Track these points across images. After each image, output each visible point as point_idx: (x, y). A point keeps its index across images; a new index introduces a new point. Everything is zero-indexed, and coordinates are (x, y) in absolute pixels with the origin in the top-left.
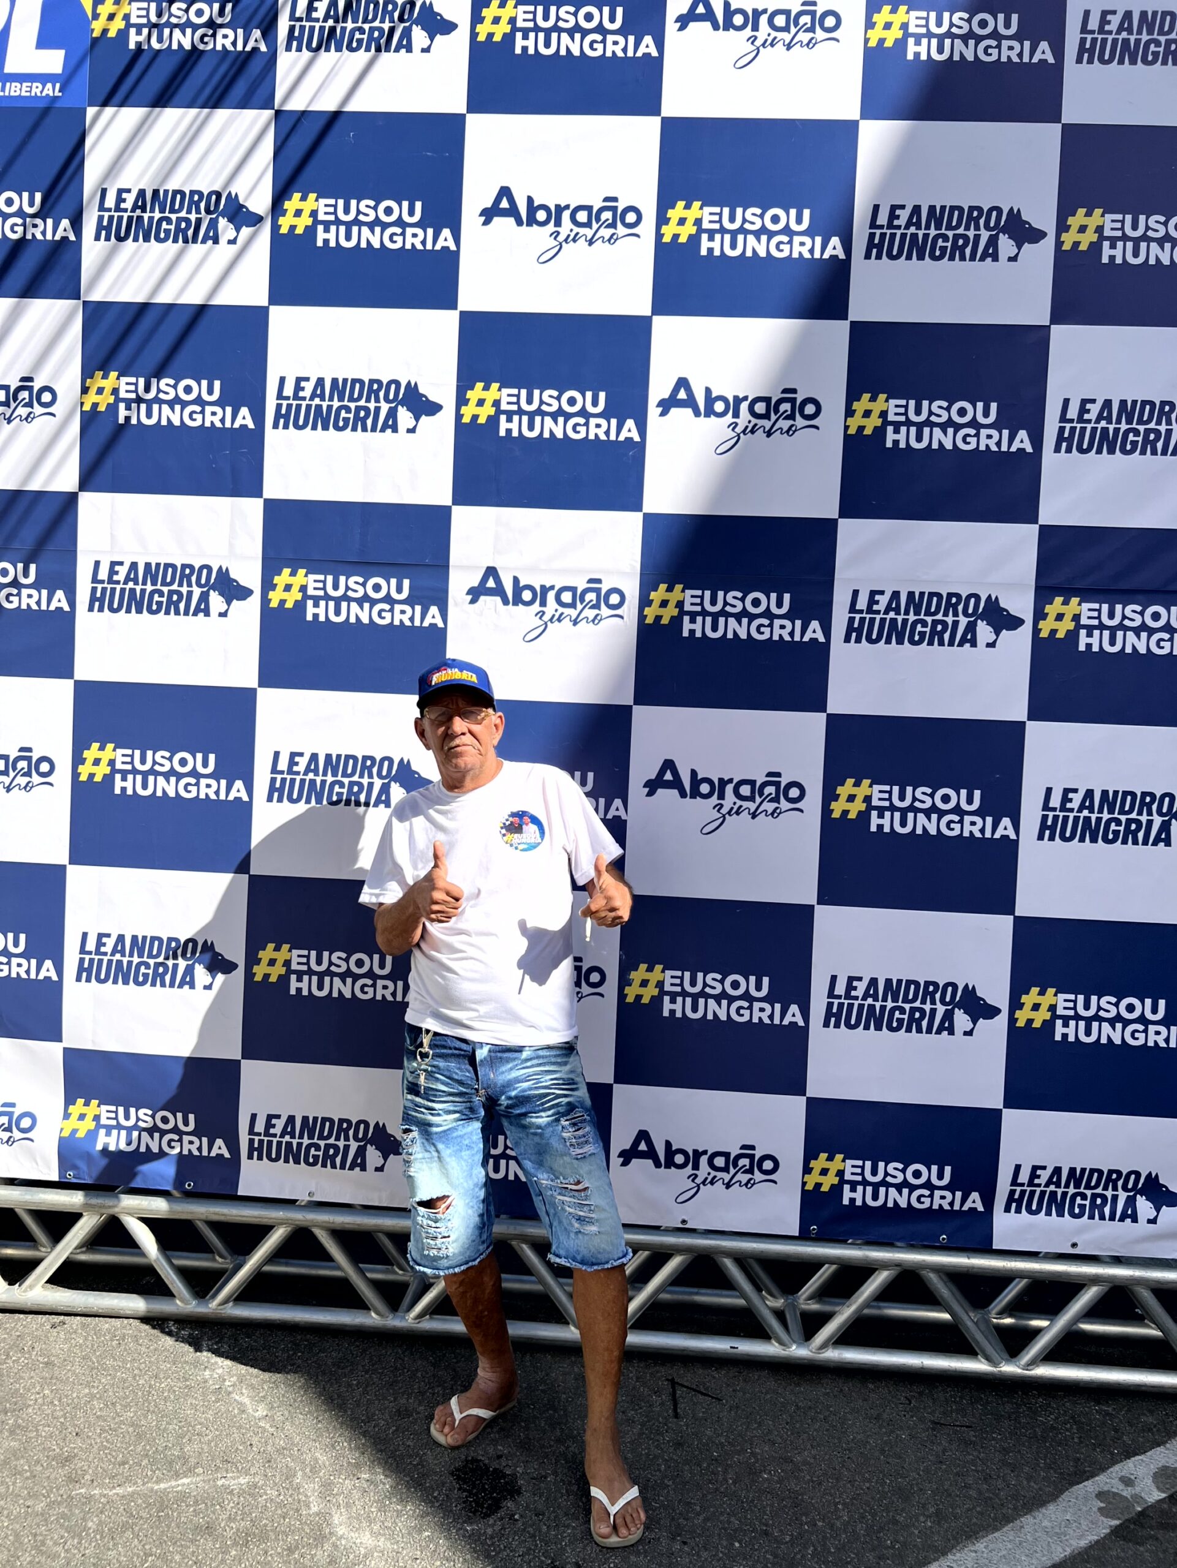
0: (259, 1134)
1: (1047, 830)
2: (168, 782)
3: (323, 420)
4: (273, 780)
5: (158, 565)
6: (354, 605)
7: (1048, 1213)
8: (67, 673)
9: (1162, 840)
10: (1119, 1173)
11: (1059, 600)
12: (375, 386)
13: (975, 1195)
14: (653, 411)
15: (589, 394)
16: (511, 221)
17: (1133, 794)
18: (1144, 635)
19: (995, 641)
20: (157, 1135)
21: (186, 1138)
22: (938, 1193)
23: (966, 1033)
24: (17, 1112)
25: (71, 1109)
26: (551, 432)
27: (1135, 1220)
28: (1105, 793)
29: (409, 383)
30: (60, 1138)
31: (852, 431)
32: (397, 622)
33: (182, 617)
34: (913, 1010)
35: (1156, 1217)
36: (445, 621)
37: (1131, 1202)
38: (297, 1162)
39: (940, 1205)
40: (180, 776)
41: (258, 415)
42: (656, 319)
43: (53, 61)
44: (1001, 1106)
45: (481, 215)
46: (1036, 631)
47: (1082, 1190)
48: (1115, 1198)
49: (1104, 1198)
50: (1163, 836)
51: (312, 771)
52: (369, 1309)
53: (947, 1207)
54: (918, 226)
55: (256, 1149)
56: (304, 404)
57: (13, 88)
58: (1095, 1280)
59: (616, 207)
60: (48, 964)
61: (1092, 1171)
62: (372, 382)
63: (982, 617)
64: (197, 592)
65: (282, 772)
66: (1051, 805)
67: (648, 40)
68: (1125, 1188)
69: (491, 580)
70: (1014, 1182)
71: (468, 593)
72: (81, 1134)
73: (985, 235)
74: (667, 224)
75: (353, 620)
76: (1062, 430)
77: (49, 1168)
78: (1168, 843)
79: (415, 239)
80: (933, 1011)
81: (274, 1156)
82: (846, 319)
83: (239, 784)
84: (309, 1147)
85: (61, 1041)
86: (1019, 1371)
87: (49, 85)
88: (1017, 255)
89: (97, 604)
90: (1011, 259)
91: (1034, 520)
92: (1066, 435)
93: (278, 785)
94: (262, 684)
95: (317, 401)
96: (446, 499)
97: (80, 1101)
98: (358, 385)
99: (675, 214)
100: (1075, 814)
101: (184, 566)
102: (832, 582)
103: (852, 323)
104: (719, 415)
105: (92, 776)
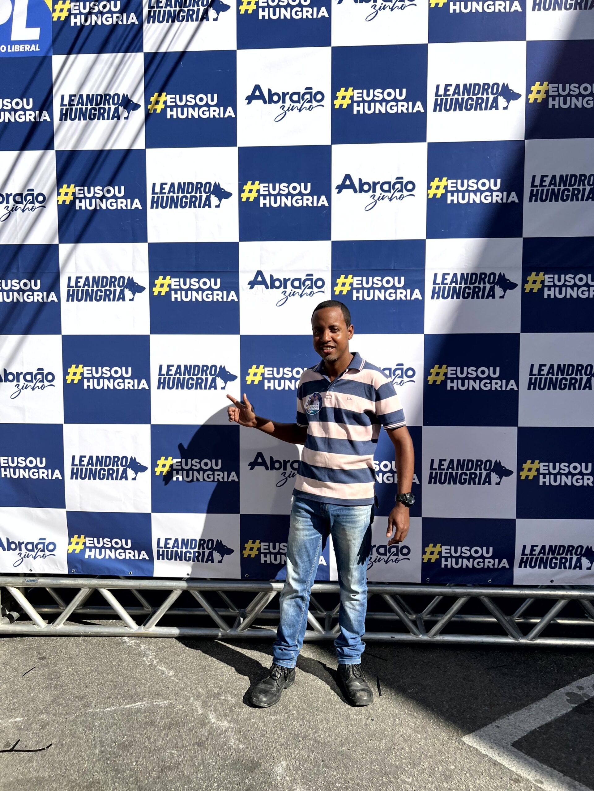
0: (162, 548)
1: (532, 385)
2: (110, 382)
3: (175, 203)
4: (160, 379)
5: (99, 277)
6: (194, 292)
7: (540, 567)
8: (58, 331)
9: (587, 387)
10: (573, 547)
11: (534, 274)
12: (199, 186)
13: (505, 561)
14: (334, 191)
15: (303, 185)
16: (261, 101)
17: (573, 366)
18: (575, 289)
19: (504, 295)
20: (113, 551)
21: (127, 551)
22: (487, 560)
23: (497, 484)
24: (47, 542)
25: (72, 540)
26: (285, 204)
27: (581, 568)
28: (559, 366)
29: (215, 183)
30: (68, 554)
31: (431, 196)
32: (215, 300)
33: (112, 302)
34: (471, 474)
35: (591, 567)
36: (238, 298)
37: (579, 560)
38: (181, 560)
39: (488, 566)
40: (115, 379)
41: (143, 202)
42: (334, 147)
43: (34, 33)
44: (515, 518)
45: (246, 99)
46: (523, 289)
47: (555, 556)
48: (571, 559)
49: (566, 559)
50: (588, 385)
51: (178, 373)
52: (219, 627)
53: (491, 567)
54: (459, 95)
55: (161, 555)
56: (165, 196)
57: (16, 48)
58: (563, 597)
59: (312, 92)
60: (57, 471)
61: (560, 547)
62: (197, 183)
63: (497, 284)
64: (118, 290)
65: (164, 375)
66: (534, 373)
67: (323, 9)
68: (576, 554)
69: (259, 277)
70: (523, 554)
71: (249, 284)
72: (77, 551)
73: (491, 97)
74: (337, 99)
75: (194, 300)
76: (532, 191)
77: (63, 568)
78: (590, 388)
79: (215, 112)
80: (481, 474)
81: (169, 557)
82: (425, 141)
83: (143, 381)
84: (186, 553)
85: (65, 508)
86: (528, 641)
87: (33, 46)
88: (507, 106)
89: (71, 298)
90: (504, 108)
91: (521, 236)
92: (534, 193)
93: (162, 381)
94: (152, 332)
95: (171, 194)
96: (237, 240)
97: (76, 536)
98: (191, 186)
99: (340, 94)
100: (545, 376)
101: (111, 277)
102: (424, 270)
103: (428, 143)
104: (367, 192)
105: (73, 380)
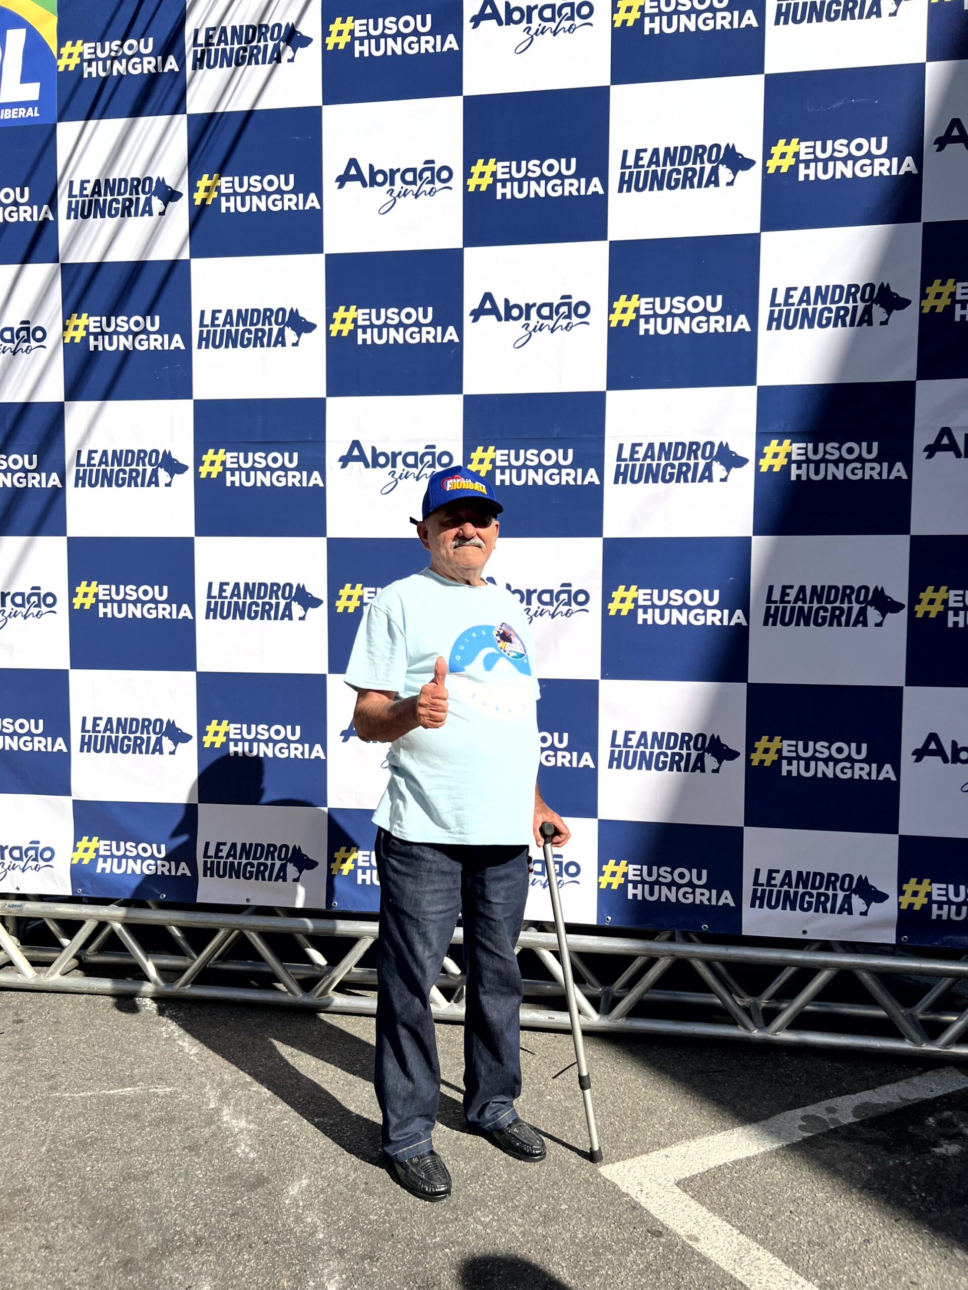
0: (211, 857)
1: (770, 618)
2: (136, 607)
3: (232, 340)
4: (209, 603)
5: (121, 451)
6: (259, 473)
7: (784, 908)
8: (62, 532)
9: (860, 622)
10: (837, 876)
11: (774, 442)
12: (268, 313)
13: (727, 893)
14: (467, 319)
15: (421, 310)
16: (359, 183)
17: (837, 588)
18: (841, 465)
19: (727, 477)
20: (139, 861)
21: (159, 863)
22: (698, 891)
23: (714, 771)
24: (41, 847)
25: (79, 844)
26: (395, 339)
27: (850, 913)
28: (814, 588)
29: (292, 309)
31: (614, 324)
32: (289, 485)
33: (139, 488)
34: (674, 754)
35: (867, 911)
36: (324, 482)
37: (847, 899)
38: (238, 877)
39: (701, 901)
40: (144, 603)
41: (187, 340)
42: (467, 251)
43: (33, 91)
44: (742, 825)
45: (336, 181)
46: (758, 467)
47: (809, 890)
48: (835, 896)
49: (826, 896)
50: (861, 619)
51: (236, 595)
53: (706, 902)
54: (658, 165)
55: (209, 869)
56: (219, 329)
57: (6, 114)
59: (433, 168)
60: (60, 740)
61: (816, 874)
62: (266, 310)
63: (716, 459)
64: (149, 469)
65: (215, 597)
66: (773, 599)
67: (451, 37)
68: (842, 889)
69: (356, 450)
70: (756, 883)
71: (340, 461)
72: (86, 862)
73: (708, 167)
74: (471, 177)
76: (772, 312)
77: (65, 886)
78: (865, 624)
80: (689, 755)
81: (221, 873)
82: (606, 239)
83: (185, 607)
84: (246, 865)
85: (70, 795)
86: (769, 1036)
87: (30, 109)
88: (733, 181)
89: (80, 481)
90: (729, 184)
91: (753, 383)
92: (776, 316)
93: (212, 607)
94: (197, 534)
95: (228, 326)
96: (321, 392)
97: (85, 839)
98: (256, 313)
99: (476, 170)
102: (603, 438)
103: (611, 242)
104: (516, 319)
105: (83, 605)
